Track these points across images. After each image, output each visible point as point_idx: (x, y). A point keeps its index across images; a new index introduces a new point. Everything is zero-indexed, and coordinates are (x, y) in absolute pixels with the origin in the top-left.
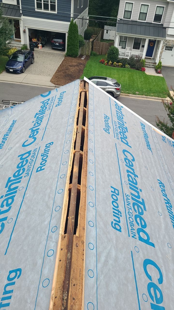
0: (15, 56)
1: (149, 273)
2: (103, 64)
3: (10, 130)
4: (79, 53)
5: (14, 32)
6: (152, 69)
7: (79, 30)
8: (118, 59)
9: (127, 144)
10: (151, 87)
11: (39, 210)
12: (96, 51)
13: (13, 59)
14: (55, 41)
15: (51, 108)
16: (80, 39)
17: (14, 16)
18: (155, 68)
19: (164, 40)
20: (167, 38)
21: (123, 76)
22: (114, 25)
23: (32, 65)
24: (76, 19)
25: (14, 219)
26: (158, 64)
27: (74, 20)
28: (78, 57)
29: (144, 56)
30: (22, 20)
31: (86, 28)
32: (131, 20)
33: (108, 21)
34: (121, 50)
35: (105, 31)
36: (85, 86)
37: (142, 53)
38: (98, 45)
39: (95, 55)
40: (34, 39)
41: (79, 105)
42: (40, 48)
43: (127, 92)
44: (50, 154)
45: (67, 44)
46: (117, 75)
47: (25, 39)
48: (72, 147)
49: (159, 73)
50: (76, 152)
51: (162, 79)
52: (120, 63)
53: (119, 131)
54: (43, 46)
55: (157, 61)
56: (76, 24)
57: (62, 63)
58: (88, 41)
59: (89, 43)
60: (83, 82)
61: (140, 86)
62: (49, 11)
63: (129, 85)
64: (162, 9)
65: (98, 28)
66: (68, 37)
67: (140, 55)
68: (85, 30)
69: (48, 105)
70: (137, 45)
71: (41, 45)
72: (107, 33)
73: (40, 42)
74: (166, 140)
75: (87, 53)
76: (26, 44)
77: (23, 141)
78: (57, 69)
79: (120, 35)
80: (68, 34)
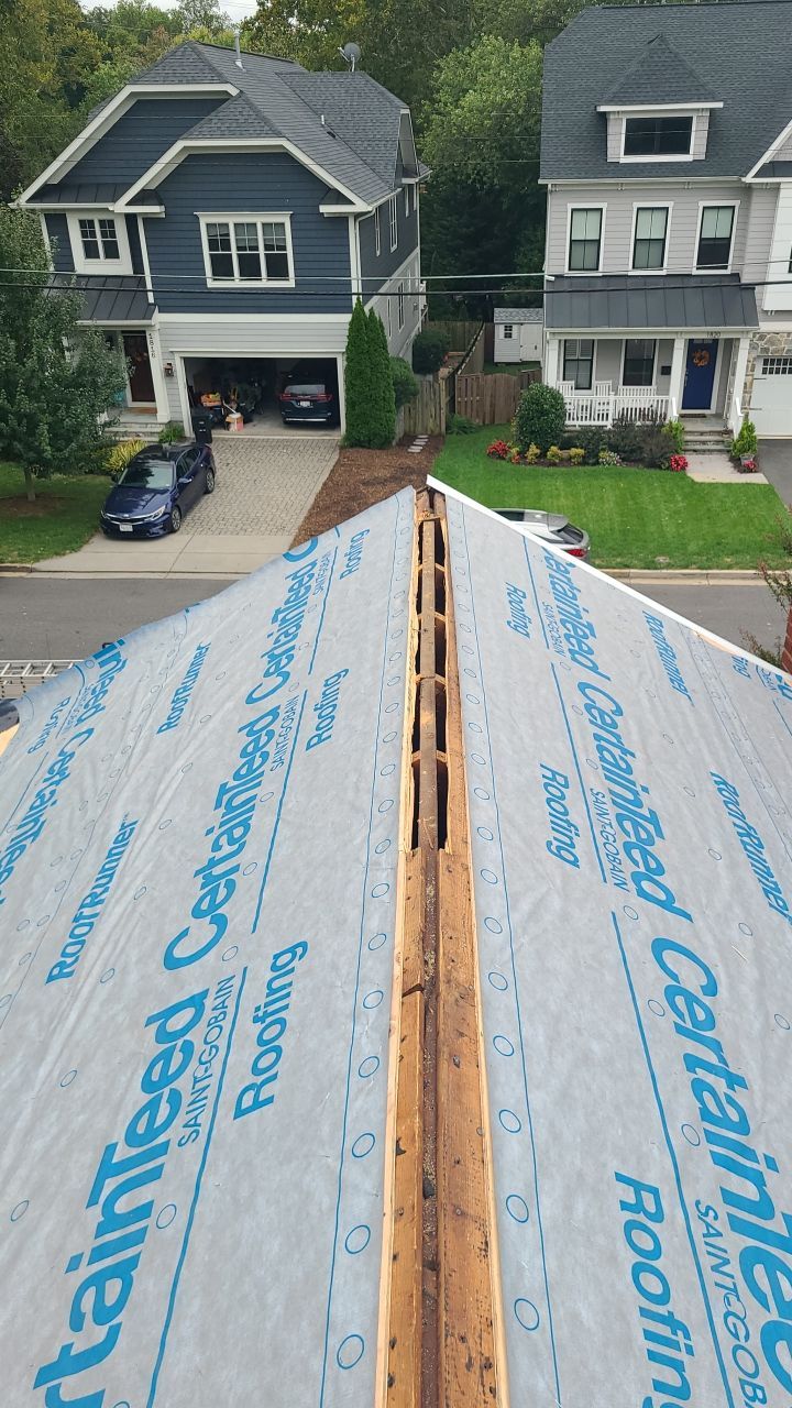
0: (137, 471)
1: (669, 966)
2: (504, 459)
3: (193, 672)
4: (399, 430)
5: (127, 377)
6: (714, 457)
7: (389, 339)
8: (566, 435)
9: (594, 669)
10: (721, 531)
11: (333, 823)
12: (469, 410)
13: (132, 485)
14: (293, 395)
15: (325, 586)
16: (398, 371)
17: (126, 319)
18: (728, 451)
19: (751, 335)
20: (765, 326)
21: (593, 499)
22: (535, 302)
23: (206, 497)
24: (375, 298)
25: (262, 862)
26: (741, 434)
27: (365, 302)
28: (394, 443)
29: (674, 411)
30: (158, 327)
31: (416, 329)
32: (601, 274)
33: (506, 291)
34: (572, 397)
35: (500, 331)
36: (432, 505)
37: (664, 398)
38: (475, 387)
39: (464, 429)
40: (211, 396)
41: (420, 558)
42: (234, 428)
43: (619, 560)
44: (341, 700)
45: (346, 400)
46: (566, 497)
47: (171, 402)
48: (408, 666)
49: (748, 470)
50: (422, 679)
51: (768, 492)
52: (576, 447)
53: (563, 631)
54: (247, 420)
55: (735, 424)
56: (377, 316)
57: (330, 478)
58: (430, 377)
59: (436, 386)
60: (425, 493)
61: (670, 530)
62: (264, 283)
63: (624, 533)
64: (726, 215)
65: (467, 324)
66: (347, 370)
67: (655, 406)
68: (413, 335)
69: (314, 579)
70: (639, 367)
71: (238, 415)
72: (508, 336)
73: (235, 406)
74: (751, 671)
75: (431, 424)
76: (177, 417)
77: (245, 690)
78: (311, 501)
79: (563, 338)
80: (348, 358)
